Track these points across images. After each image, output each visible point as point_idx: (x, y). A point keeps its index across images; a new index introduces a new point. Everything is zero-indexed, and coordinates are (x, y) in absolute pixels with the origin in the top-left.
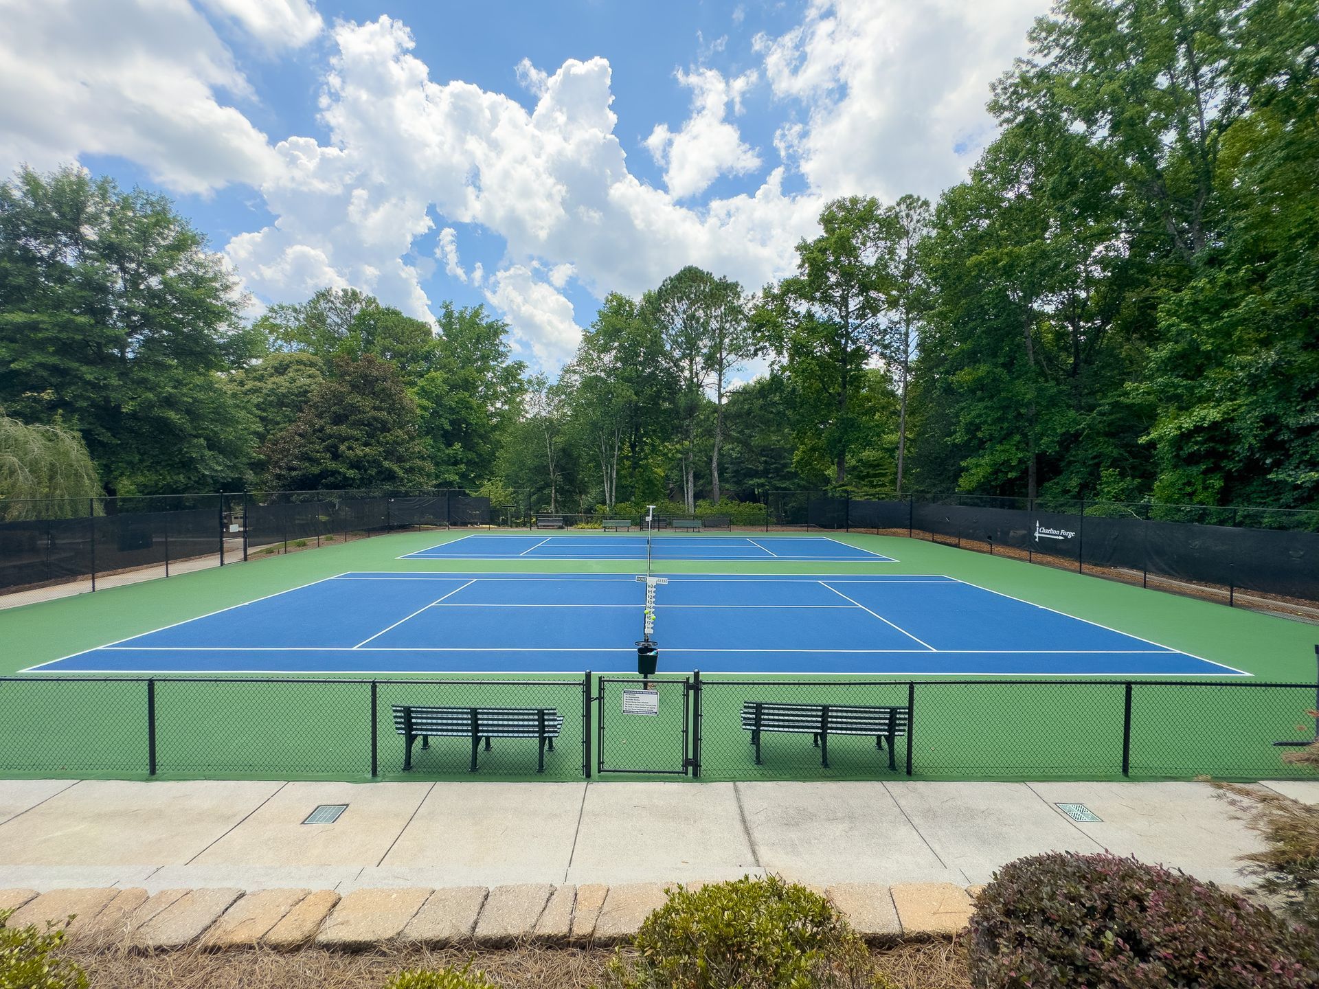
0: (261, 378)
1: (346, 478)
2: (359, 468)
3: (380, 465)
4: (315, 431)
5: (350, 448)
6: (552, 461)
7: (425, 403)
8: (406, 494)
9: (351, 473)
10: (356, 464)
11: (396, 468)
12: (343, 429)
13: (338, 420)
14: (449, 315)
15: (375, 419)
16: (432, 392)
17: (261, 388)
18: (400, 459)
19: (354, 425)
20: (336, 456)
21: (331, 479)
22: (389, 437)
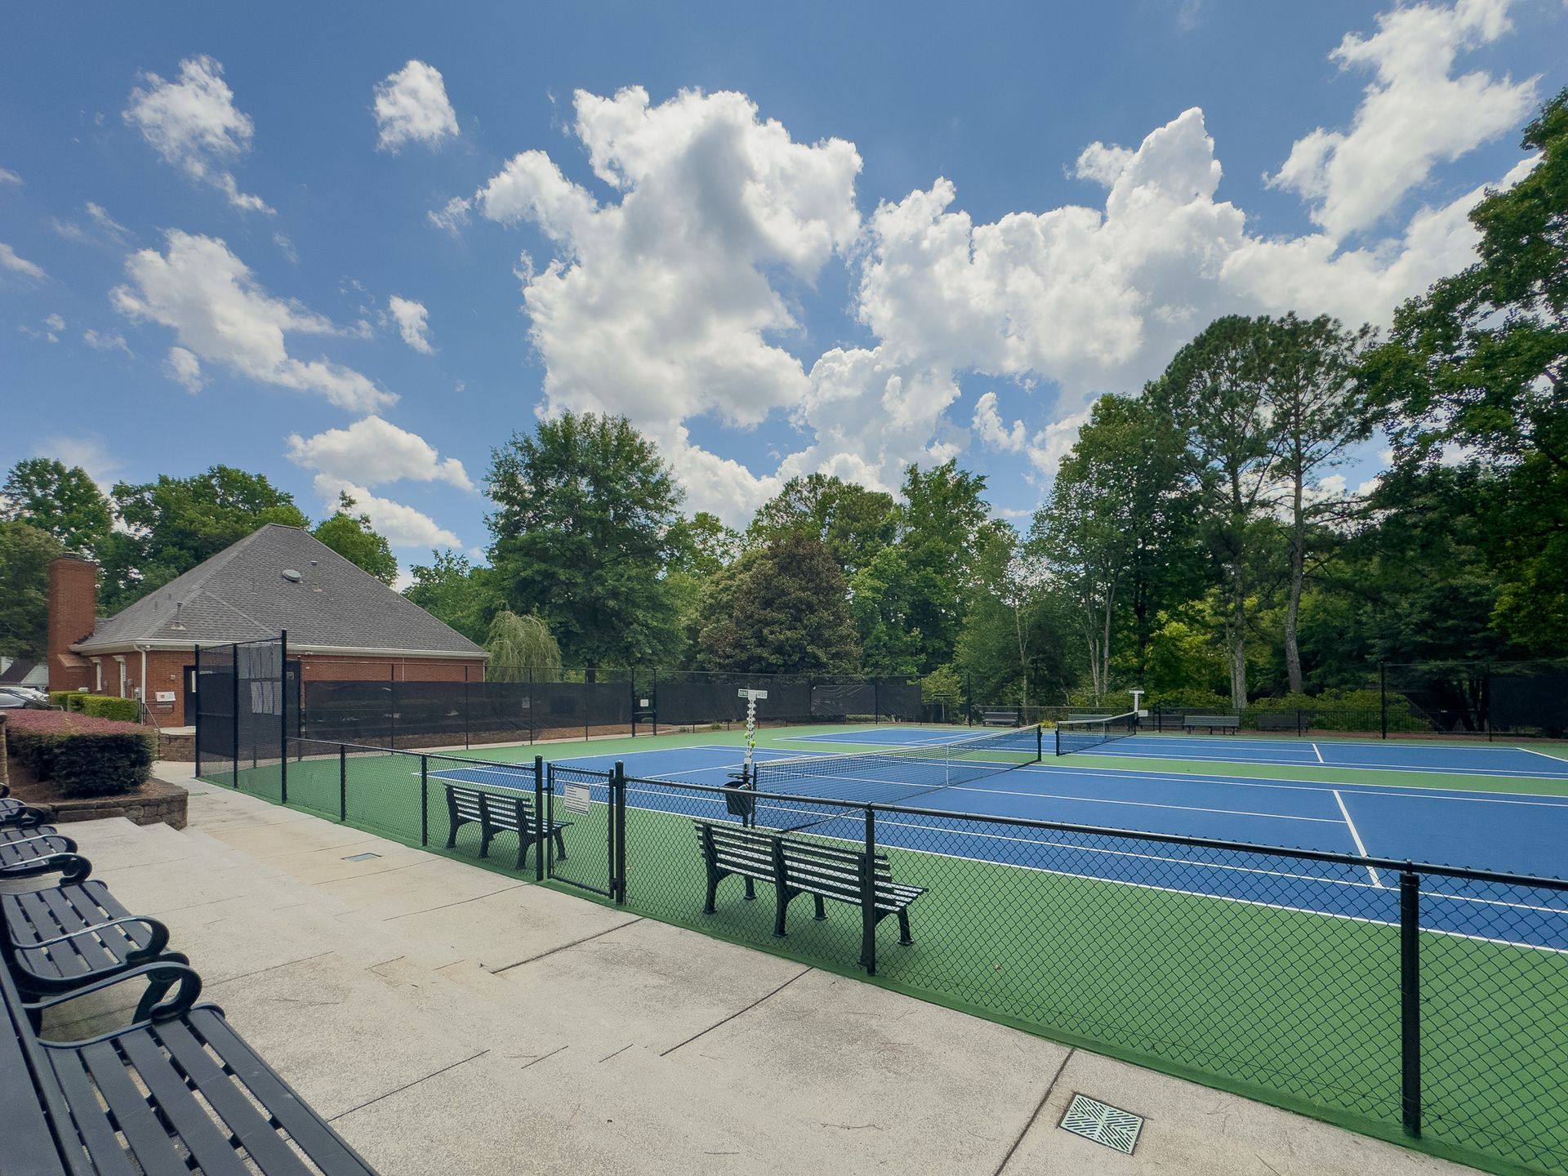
0: (731, 578)
1: (769, 665)
2: (782, 654)
3: (802, 649)
4: (747, 618)
5: (772, 633)
6: (1023, 642)
7: (877, 583)
8: (832, 681)
9: (773, 659)
10: (779, 649)
11: (820, 653)
12: (770, 614)
13: (767, 604)
14: (915, 481)
15: (800, 600)
16: (885, 570)
17: (731, 586)
18: (827, 644)
19: (779, 609)
20: (762, 641)
21: (757, 666)
22: (814, 619)
